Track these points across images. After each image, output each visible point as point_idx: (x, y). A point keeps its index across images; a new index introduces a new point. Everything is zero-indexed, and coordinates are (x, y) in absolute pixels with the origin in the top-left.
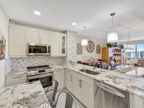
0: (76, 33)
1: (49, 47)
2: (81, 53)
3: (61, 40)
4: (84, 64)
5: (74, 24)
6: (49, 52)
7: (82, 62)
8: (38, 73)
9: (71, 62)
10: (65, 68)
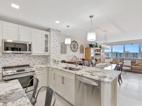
0: (60, 31)
1: (30, 45)
2: (65, 52)
3: (44, 39)
4: (68, 63)
5: (57, 22)
6: (30, 50)
7: (66, 61)
8: (16, 73)
9: (55, 61)
10: (48, 67)
